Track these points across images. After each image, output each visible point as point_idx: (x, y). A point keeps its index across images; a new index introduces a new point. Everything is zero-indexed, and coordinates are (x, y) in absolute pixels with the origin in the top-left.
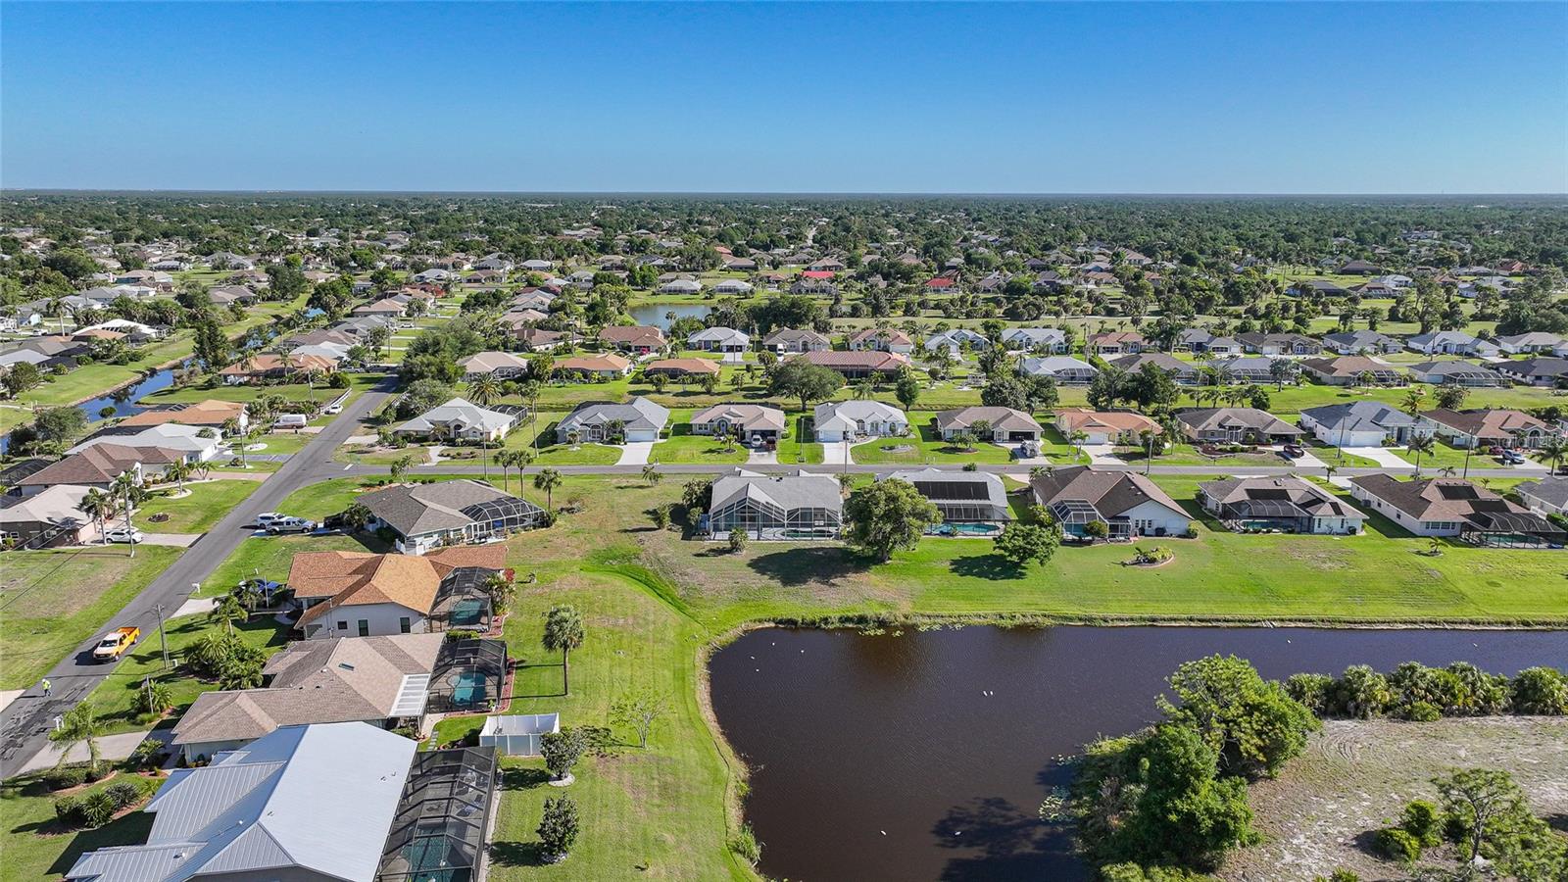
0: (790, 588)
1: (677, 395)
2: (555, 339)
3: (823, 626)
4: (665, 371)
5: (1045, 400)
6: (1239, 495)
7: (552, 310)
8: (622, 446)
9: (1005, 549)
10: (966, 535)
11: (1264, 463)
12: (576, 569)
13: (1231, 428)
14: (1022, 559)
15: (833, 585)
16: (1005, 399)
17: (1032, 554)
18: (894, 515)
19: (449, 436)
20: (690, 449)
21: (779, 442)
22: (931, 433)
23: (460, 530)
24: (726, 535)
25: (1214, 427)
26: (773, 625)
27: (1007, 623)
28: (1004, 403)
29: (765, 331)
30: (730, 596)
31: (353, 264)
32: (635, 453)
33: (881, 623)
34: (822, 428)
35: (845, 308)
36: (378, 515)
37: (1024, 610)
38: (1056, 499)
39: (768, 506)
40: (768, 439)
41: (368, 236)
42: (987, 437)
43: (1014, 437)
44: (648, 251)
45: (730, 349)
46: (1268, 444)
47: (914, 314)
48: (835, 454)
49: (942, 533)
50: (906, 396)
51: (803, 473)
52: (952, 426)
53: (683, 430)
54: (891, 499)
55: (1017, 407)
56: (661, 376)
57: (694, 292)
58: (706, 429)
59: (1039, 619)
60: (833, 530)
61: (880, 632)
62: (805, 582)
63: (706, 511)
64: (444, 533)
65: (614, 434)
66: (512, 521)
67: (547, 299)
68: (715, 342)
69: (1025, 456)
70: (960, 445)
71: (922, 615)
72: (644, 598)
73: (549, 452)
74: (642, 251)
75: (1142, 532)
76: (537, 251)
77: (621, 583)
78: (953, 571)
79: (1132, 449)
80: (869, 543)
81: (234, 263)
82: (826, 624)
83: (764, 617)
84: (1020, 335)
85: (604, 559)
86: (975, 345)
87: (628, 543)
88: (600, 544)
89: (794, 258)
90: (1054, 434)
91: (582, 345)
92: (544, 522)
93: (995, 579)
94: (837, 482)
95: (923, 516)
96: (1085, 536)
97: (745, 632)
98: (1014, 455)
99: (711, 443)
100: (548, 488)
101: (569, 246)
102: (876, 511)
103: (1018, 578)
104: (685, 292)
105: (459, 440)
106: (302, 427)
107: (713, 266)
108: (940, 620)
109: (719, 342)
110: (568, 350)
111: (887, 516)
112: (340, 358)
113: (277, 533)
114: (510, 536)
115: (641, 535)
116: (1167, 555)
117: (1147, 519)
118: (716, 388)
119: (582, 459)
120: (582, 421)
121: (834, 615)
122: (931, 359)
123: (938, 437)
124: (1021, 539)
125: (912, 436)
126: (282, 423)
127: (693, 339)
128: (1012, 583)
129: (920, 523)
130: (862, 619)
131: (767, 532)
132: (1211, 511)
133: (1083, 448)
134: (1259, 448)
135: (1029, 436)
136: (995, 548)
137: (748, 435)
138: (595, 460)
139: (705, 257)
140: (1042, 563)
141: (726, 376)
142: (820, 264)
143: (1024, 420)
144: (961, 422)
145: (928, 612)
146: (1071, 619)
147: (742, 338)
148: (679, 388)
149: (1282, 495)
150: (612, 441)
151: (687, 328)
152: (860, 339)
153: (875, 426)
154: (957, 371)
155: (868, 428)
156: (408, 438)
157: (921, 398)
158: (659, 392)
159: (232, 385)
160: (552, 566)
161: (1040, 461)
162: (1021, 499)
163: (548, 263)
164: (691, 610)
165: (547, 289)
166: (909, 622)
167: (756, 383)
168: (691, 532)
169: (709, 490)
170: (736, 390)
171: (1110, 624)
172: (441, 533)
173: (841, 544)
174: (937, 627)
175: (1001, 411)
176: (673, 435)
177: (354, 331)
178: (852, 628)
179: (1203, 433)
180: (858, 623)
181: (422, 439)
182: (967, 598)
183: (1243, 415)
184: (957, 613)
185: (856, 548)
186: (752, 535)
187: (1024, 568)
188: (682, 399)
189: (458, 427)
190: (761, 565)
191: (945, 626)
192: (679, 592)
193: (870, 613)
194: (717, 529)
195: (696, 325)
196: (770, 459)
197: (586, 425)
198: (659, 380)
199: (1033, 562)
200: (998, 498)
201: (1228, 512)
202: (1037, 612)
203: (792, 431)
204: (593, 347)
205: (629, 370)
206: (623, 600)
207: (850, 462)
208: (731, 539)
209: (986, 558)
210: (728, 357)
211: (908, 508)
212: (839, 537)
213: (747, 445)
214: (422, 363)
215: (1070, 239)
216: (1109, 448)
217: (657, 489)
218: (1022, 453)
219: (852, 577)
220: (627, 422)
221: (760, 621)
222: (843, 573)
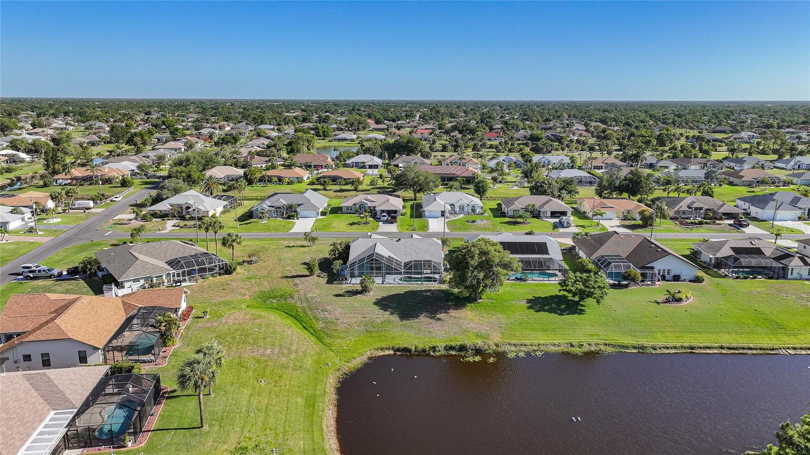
0: (405, 322)
1: (336, 191)
2: (266, 161)
3: (432, 353)
4: (330, 177)
5: (570, 192)
6: (727, 251)
7: (268, 147)
8: (295, 221)
9: (569, 291)
10: (534, 280)
11: (723, 231)
12: (244, 306)
13: (696, 209)
14: (582, 299)
15: (439, 319)
16: (545, 191)
17: (590, 295)
18: (486, 265)
19: (182, 214)
20: (340, 224)
21: (399, 218)
22: (498, 212)
23: (161, 276)
24: (357, 280)
25: (685, 208)
26: (392, 352)
27: (576, 350)
28: (544, 193)
29: (392, 157)
30: (358, 328)
31: (164, 127)
32: (303, 225)
33: (478, 351)
34: (427, 209)
35: (438, 146)
36: (103, 265)
37: (590, 340)
38: (598, 254)
39: (390, 259)
40: (392, 216)
41: (178, 115)
42: (536, 215)
43: (554, 214)
44: (329, 122)
45: (371, 167)
46: (721, 219)
47: (478, 150)
48: (436, 225)
49: (517, 279)
50: (480, 190)
51: (415, 236)
52: (513, 207)
53: (336, 210)
54: (483, 253)
55: (553, 196)
56: (326, 180)
57: (352, 140)
58: (351, 209)
59: (602, 347)
60: (437, 276)
61: (477, 359)
62: (417, 316)
63: (345, 263)
64: (148, 279)
65: (290, 213)
66: (204, 270)
67: (267, 142)
68: (362, 163)
69: (563, 227)
70: (519, 220)
71: (509, 344)
72: (292, 330)
73: (246, 224)
74: (326, 122)
75: (664, 278)
76: (267, 121)
77: (276, 318)
78: (530, 308)
79: (633, 222)
80: (466, 287)
81: (97, 126)
82: (434, 351)
83: (384, 346)
84: (543, 159)
85: (268, 299)
86: (517, 165)
87: (286, 286)
88: (266, 287)
89: (409, 125)
90: (579, 213)
91: (283, 165)
92: (227, 270)
93: (562, 315)
94: (440, 242)
95: (506, 266)
96: (623, 281)
97: (369, 358)
98: (555, 226)
99: (354, 218)
100: (231, 246)
101: (285, 119)
102: (472, 263)
103: (580, 314)
104: (347, 140)
105: (188, 216)
106: (89, 209)
107: (364, 128)
108: (523, 348)
109: (364, 163)
110: (274, 167)
111: (480, 266)
112: (133, 171)
113: (32, 279)
114: (200, 281)
115: (297, 280)
116: (689, 295)
117: (667, 268)
118: (360, 187)
119: (267, 228)
120: (269, 204)
121: (441, 345)
122: (492, 171)
123: (503, 215)
124: (581, 283)
125: (486, 214)
126: (76, 206)
127: (349, 162)
128: (576, 317)
129: (505, 272)
130: (462, 348)
131: (390, 278)
132: (705, 263)
133: (601, 222)
134: (717, 222)
135: (564, 213)
136: (560, 290)
137: (378, 213)
138: (276, 229)
139: (359, 123)
140: (598, 302)
141: (367, 181)
142: (423, 127)
143: (558, 204)
144: (518, 205)
145: (514, 342)
146: (627, 347)
147: (378, 161)
148: (337, 187)
150: (289, 217)
151: (346, 156)
152: (448, 161)
153: (462, 208)
154: (509, 178)
155: (457, 209)
156: (154, 215)
157: (489, 193)
158: (325, 189)
159: (60, 185)
160: (226, 303)
161: (573, 230)
162: (569, 253)
163: (272, 127)
164: (327, 340)
165: (268, 138)
166: (500, 350)
167: (386, 185)
168: (334, 277)
169: (348, 247)
170: (373, 188)
171: (659, 351)
172: (146, 279)
173: (445, 287)
174: (522, 354)
175: (544, 198)
176: (330, 214)
177: (148, 157)
178: (455, 355)
179: (678, 212)
180: (459, 351)
181: (164, 216)
182: (544, 330)
183: (699, 200)
184: (536, 342)
185: (456, 290)
186: (378, 280)
187: (583, 306)
188: (339, 194)
189: (188, 208)
190: (384, 303)
191: (528, 354)
192: (319, 325)
193: (468, 342)
194: (352, 276)
195: (351, 155)
196: (392, 228)
197: (272, 206)
198: (325, 182)
199: (590, 302)
200: (555, 255)
201: (720, 264)
202: (600, 342)
203: (408, 211)
204: (289, 167)
205: (308, 178)
206: (274, 333)
207: (447, 230)
208: (361, 283)
209: (552, 297)
210: (370, 171)
211: (497, 260)
212: (442, 282)
213: (378, 219)
214: (177, 171)
216: (618, 223)
217: (314, 248)
218: (561, 225)
219: (453, 312)
220: (300, 205)
221: (382, 349)
222: (446, 309)
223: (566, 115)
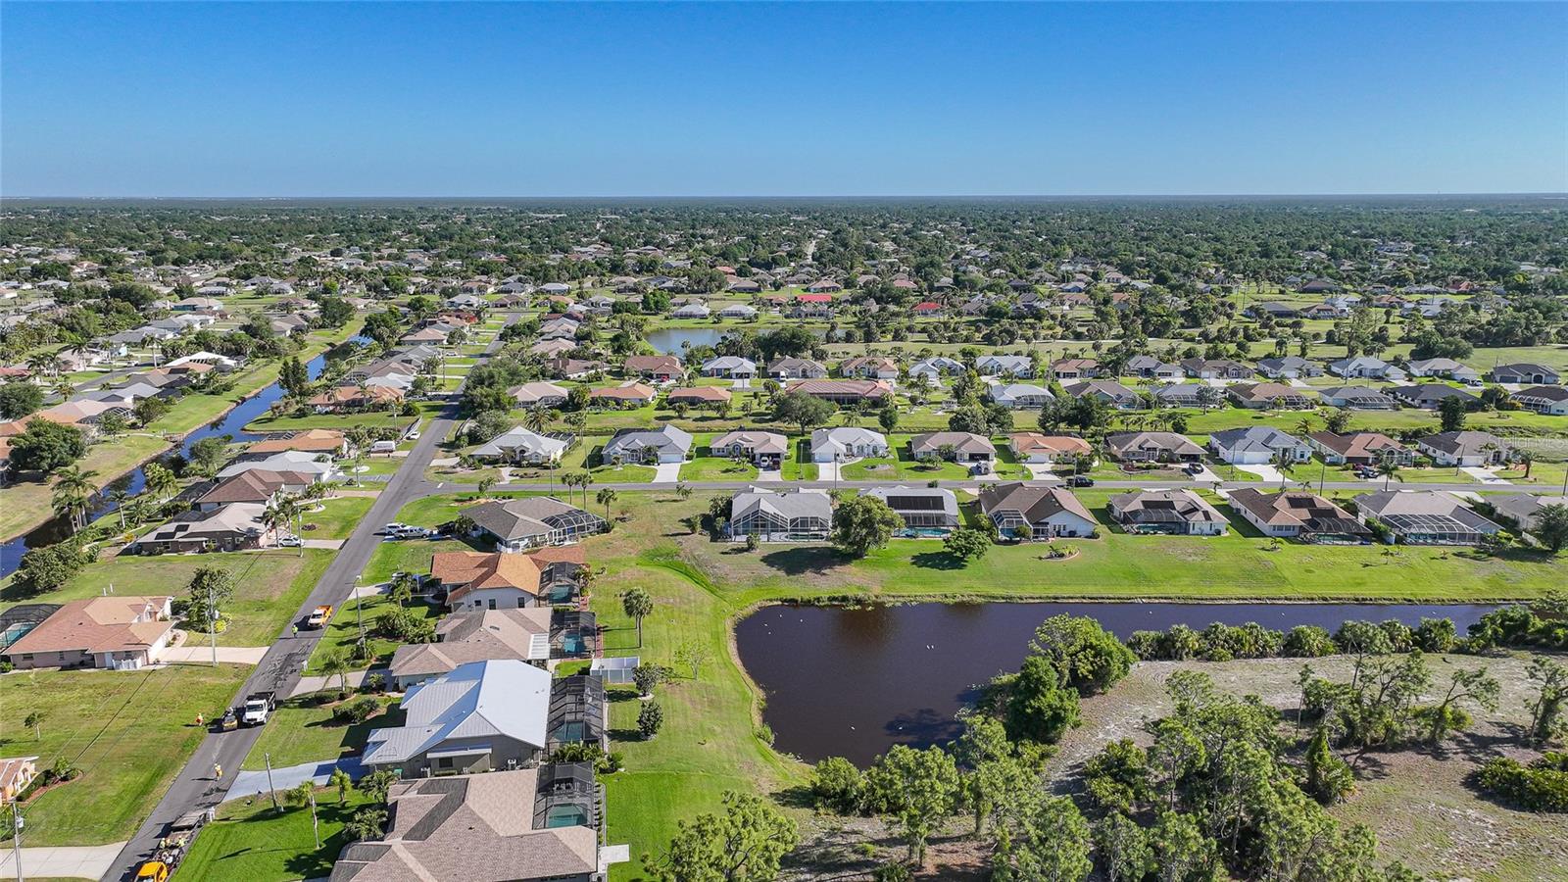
0: (792, 577)
1: (696, 420)
2: (586, 368)
3: (816, 603)
4: (685, 399)
5: (1002, 425)
6: (1136, 505)
7: (579, 338)
8: (655, 467)
9: (951, 547)
10: (925, 537)
11: (1171, 478)
12: (633, 564)
13: (1148, 449)
14: (964, 555)
15: (824, 574)
16: (968, 425)
17: (971, 551)
18: (868, 522)
19: (515, 459)
20: (712, 468)
21: (783, 463)
22: (906, 454)
23: (544, 535)
24: (744, 538)
25: (1135, 448)
26: (780, 603)
27: (951, 601)
28: (965, 429)
29: (769, 358)
30: (747, 582)
31: (386, 289)
32: (667, 473)
33: (859, 601)
34: (818, 451)
35: (840, 333)
36: (480, 524)
37: (963, 591)
38: (995, 510)
39: (775, 516)
40: (775, 460)
41: (389, 255)
42: (950, 457)
43: (973, 457)
44: (657, 271)
45: (740, 376)
46: (1178, 462)
47: (902, 340)
48: (827, 472)
49: (907, 536)
50: (887, 423)
51: (801, 490)
52: (923, 449)
53: (704, 452)
54: (868, 511)
55: (978, 432)
56: (682, 404)
57: (703, 317)
58: (723, 452)
59: (973, 597)
60: (824, 534)
61: (857, 608)
62: (803, 572)
63: (728, 520)
64: (532, 538)
65: (649, 457)
66: (581, 529)
67: (573, 327)
68: (726, 369)
69: (980, 473)
70: (928, 465)
71: (888, 595)
72: (687, 584)
73: (598, 472)
74: (651, 271)
75: (1058, 534)
76: (554, 273)
77: (667, 573)
78: (913, 563)
79: (1066, 467)
80: (849, 544)
81: (276, 288)
82: (818, 602)
83: (773, 598)
84: (992, 362)
85: (653, 556)
86: (952, 371)
87: (670, 544)
88: (649, 545)
89: (794, 279)
90: (1006, 454)
91: (609, 373)
92: (605, 528)
93: (943, 570)
94: (828, 497)
95: (890, 523)
96: (1015, 536)
97: (760, 608)
98: (971, 473)
99: (728, 463)
100: (607, 501)
101: (582, 267)
102: (855, 520)
103: (960, 569)
104: (695, 316)
105: (525, 462)
106: (391, 451)
107: (719, 288)
108: (901, 599)
109: (729, 369)
110: (598, 378)
111: (863, 523)
112: (405, 388)
113: (403, 538)
114: (581, 540)
115: (679, 538)
116: (1073, 551)
117: (1062, 524)
118: (729, 414)
119: (625, 478)
120: (622, 446)
121: (825, 596)
122: (912, 385)
123: (912, 458)
124: (964, 539)
125: (891, 457)
126: (376, 449)
127: (707, 368)
128: (955, 572)
129: (887, 528)
130: (845, 599)
131: (775, 536)
132: (1115, 517)
133: (1027, 466)
134: (1170, 465)
135: (985, 457)
136: (944, 547)
137: (757, 457)
138: (635, 478)
139: (712, 279)
140: (978, 557)
141: (737, 402)
142: (819, 285)
143: (983, 443)
144: (931, 444)
145: (893, 594)
146: (997, 598)
147: (749, 366)
148: (697, 414)
149: (1170, 505)
150: (648, 463)
151: (700, 356)
152: (852, 366)
153: (861, 449)
154: (934, 396)
155: (855, 450)
156: (483, 460)
157: (901, 422)
158: (681, 417)
159: (320, 413)
160: (615, 561)
161: (993, 477)
162: (970, 509)
163: (565, 286)
164: (720, 593)
165: (570, 316)
166: (878, 600)
167: (763, 409)
168: (717, 536)
169: (730, 503)
170: (746, 415)
171: (1025, 601)
172: (530, 538)
173: (830, 544)
174: (899, 604)
175: (963, 435)
176: (697, 457)
177: (409, 362)
178: (837, 605)
179: (1126, 453)
180: (842, 601)
181: (494, 462)
182: (923, 583)
183: (1160, 438)
184: (913, 594)
185: (841, 547)
186: (764, 538)
187: (965, 561)
188: (700, 424)
189: (523, 452)
190: (771, 560)
191: (904, 603)
192: (710, 580)
193: (850, 594)
194: (736, 533)
195: (708, 353)
196: (774, 476)
197: (626, 449)
198: (681, 408)
199: (972, 557)
200: (951, 509)
201: (1129, 518)
202: (972, 593)
203: (793, 452)
204: (620, 374)
205: (654, 398)
206: (671, 586)
207: (840, 479)
208: (748, 540)
209: (938, 554)
210: (738, 383)
211: (878, 517)
212: (828, 539)
213: (757, 465)
214: (482, 395)
215: (1056, 256)
216: (1048, 466)
217: (687, 503)
218: (977, 471)
219: (838, 568)
220: (660, 447)
221: (771, 600)
222: (831, 565)
223: (1070, 252)
